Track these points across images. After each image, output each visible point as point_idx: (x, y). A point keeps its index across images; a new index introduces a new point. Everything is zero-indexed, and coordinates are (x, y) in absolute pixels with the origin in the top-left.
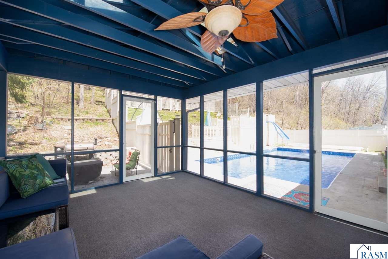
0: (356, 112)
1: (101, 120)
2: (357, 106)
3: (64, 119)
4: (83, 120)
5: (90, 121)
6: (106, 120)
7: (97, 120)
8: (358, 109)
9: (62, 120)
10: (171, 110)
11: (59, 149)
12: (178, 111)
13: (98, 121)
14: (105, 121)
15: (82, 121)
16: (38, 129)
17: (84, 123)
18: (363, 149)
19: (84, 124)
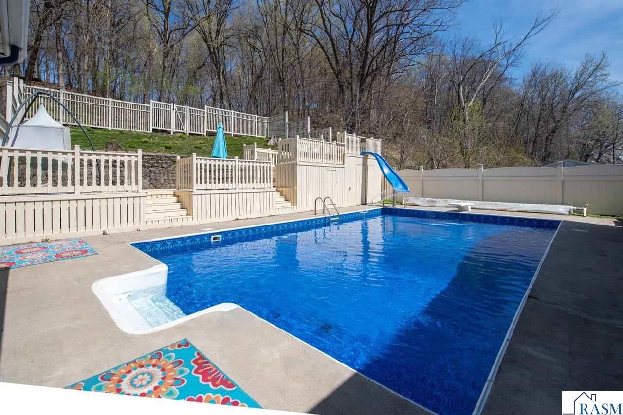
0: (550, 138)
2: (552, 125)
8: (553, 132)
10: (174, 132)
12: (188, 134)
18: (574, 210)
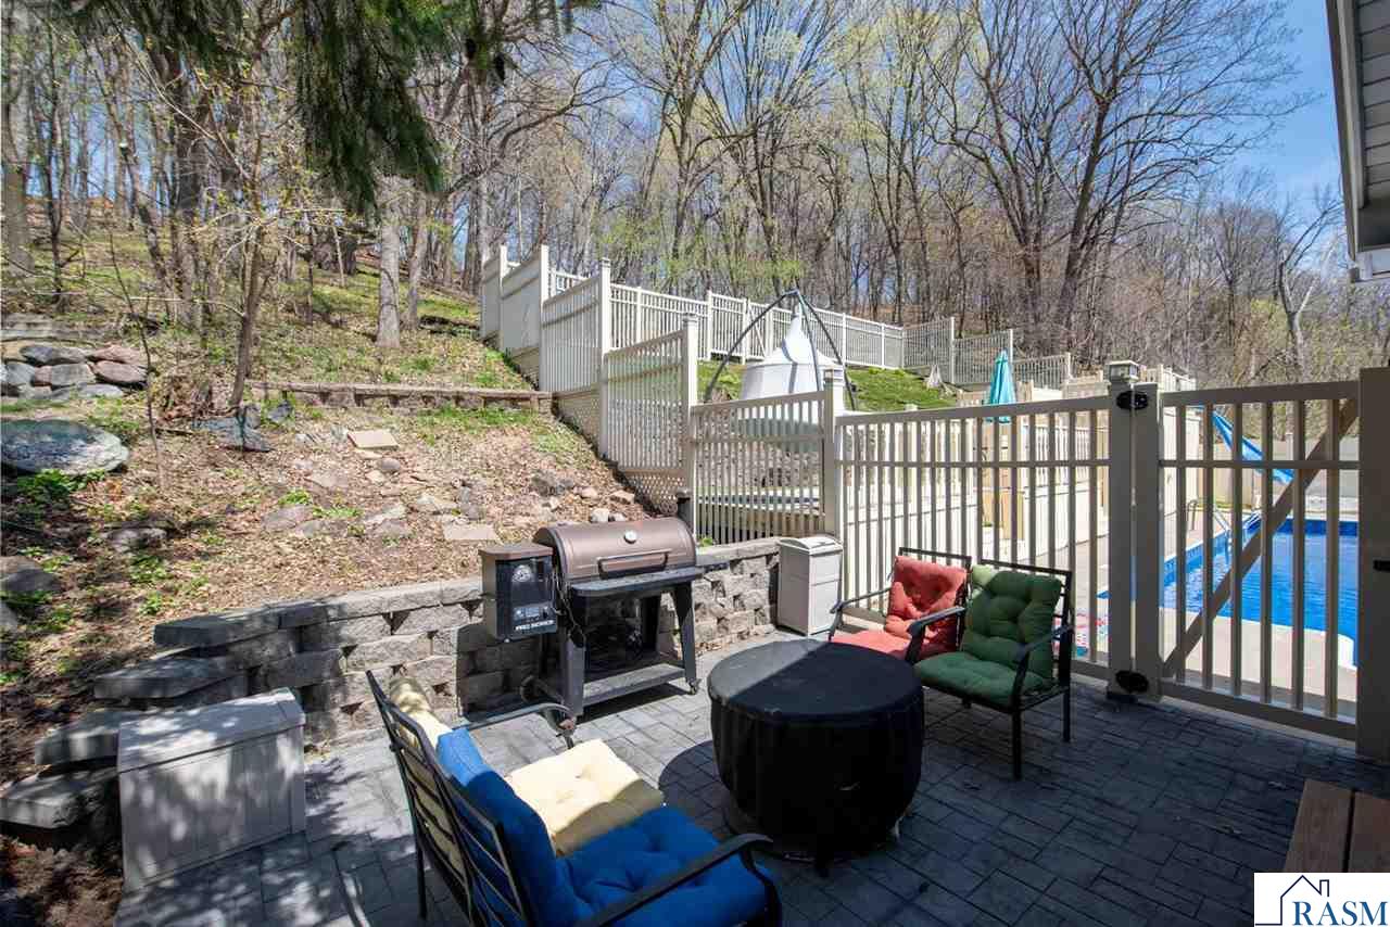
1: (506, 399)
3: (334, 396)
4: (427, 398)
5: (457, 403)
6: (527, 399)
7: (488, 400)
9: (324, 402)
10: (747, 361)
11: (523, 574)
13: (495, 407)
14: (524, 403)
15: (420, 407)
16: (228, 448)
17: (429, 413)
19: (436, 420)
